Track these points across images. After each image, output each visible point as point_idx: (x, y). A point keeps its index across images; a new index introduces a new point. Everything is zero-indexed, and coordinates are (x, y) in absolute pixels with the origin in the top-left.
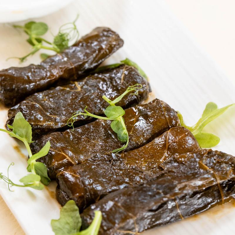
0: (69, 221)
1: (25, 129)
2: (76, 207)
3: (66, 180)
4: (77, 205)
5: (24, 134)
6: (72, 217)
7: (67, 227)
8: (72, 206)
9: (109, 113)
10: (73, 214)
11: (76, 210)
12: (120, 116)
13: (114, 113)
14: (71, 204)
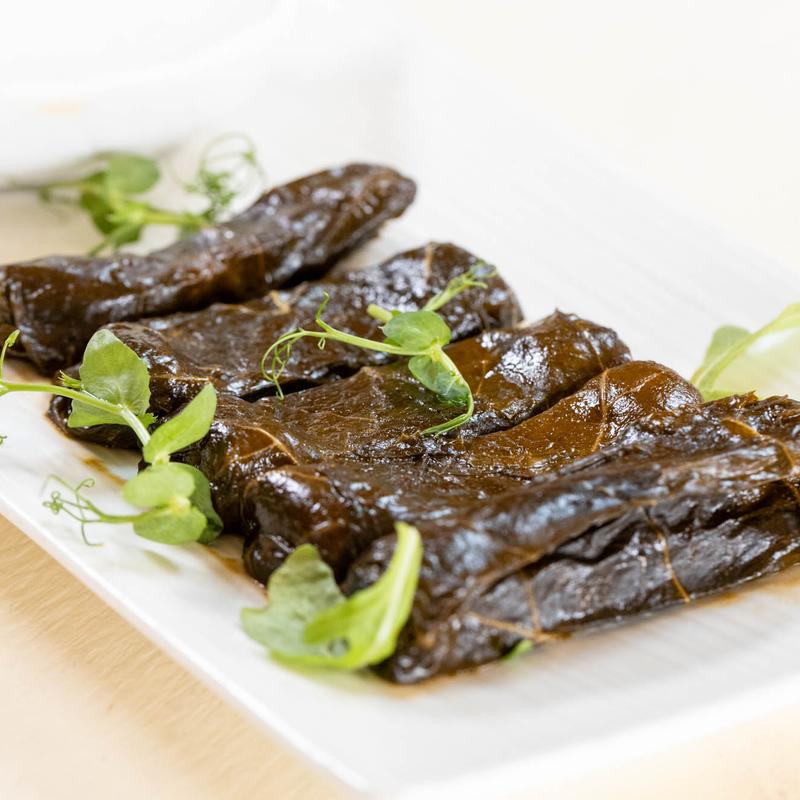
0: (300, 611)
1: (124, 377)
2: (324, 568)
3: (281, 491)
4: (326, 559)
5: (123, 391)
6: (312, 599)
7: (297, 625)
8: (309, 564)
9: (399, 331)
10: (313, 589)
11: (323, 576)
12: (435, 341)
13: (415, 330)
14: (302, 559)
